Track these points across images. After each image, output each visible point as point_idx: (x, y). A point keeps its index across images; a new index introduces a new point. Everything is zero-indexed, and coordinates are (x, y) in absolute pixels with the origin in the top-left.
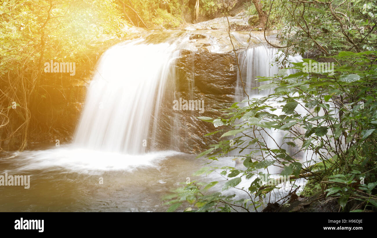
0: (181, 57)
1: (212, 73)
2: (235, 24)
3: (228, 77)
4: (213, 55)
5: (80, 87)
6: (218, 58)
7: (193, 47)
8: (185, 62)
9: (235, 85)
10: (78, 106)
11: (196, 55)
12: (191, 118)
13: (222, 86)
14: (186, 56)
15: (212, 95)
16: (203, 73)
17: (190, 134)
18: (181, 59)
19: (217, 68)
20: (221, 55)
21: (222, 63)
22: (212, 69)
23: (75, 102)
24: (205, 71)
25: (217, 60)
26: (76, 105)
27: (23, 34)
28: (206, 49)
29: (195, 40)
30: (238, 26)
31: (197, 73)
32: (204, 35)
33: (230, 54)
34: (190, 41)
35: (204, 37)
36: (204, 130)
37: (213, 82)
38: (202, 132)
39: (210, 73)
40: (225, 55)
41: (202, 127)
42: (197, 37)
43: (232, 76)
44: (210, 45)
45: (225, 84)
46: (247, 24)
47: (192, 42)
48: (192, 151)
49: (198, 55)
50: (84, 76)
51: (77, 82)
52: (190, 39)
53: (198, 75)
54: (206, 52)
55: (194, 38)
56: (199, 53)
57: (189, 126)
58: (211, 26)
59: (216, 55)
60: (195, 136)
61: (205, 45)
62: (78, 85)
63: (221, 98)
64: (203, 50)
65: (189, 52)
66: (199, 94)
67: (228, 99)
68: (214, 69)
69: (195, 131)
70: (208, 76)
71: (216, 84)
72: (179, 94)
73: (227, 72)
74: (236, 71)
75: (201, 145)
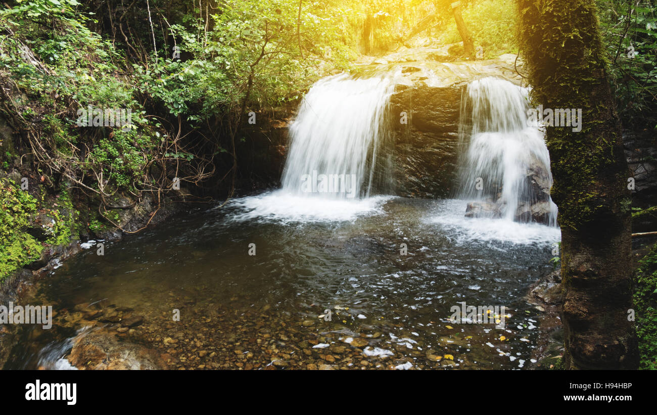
0: (396, 93)
1: (432, 109)
2: (434, 54)
3: (450, 113)
4: (432, 90)
5: (282, 128)
6: (438, 92)
7: (408, 81)
8: (401, 98)
9: (457, 121)
10: (281, 149)
11: (414, 90)
12: (408, 159)
13: (443, 123)
14: (402, 91)
15: (431, 134)
16: (421, 109)
17: (407, 176)
18: (396, 95)
19: (438, 103)
20: (442, 90)
21: (443, 98)
22: (431, 105)
23: (278, 145)
24: (423, 108)
25: (437, 94)
26: (279, 148)
28: (423, 83)
29: (408, 74)
30: (437, 56)
31: (415, 110)
32: (419, 67)
33: (452, 87)
34: (403, 74)
35: (418, 70)
36: (424, 172)
37: (433, 119)
38: (421, 174)
39: (430, 109)
40: (446, 89)
41: (421, 169)
42: (410, 70)
43: (454, 112)
44: (427, 78)
45: (446, 121)
47: (405, 76)
48: (410, 194)
49: (416, 90)
50: (285, 117)
51: (278, 123)
52: (403, 72)
53: (416, 112)
54: (425, 86)
55: (407, 71)
56: (417, 88)
57: (406, 168)
58: (406, 57)
59: (436, 89)
60: (413, 179)
61: (422, 79)
62: (280, 127)
63: (442, 137)
64: (421, 85)
65: (405, 87)
66: (417, 133)
67: (451, 137)
68: (435, 105)
69: (412, 173)
70: (427, 113)
71: (437, 121)
72: (395, 133)
73: (449, 107)
74: (458, 107)
75: (421, 189)
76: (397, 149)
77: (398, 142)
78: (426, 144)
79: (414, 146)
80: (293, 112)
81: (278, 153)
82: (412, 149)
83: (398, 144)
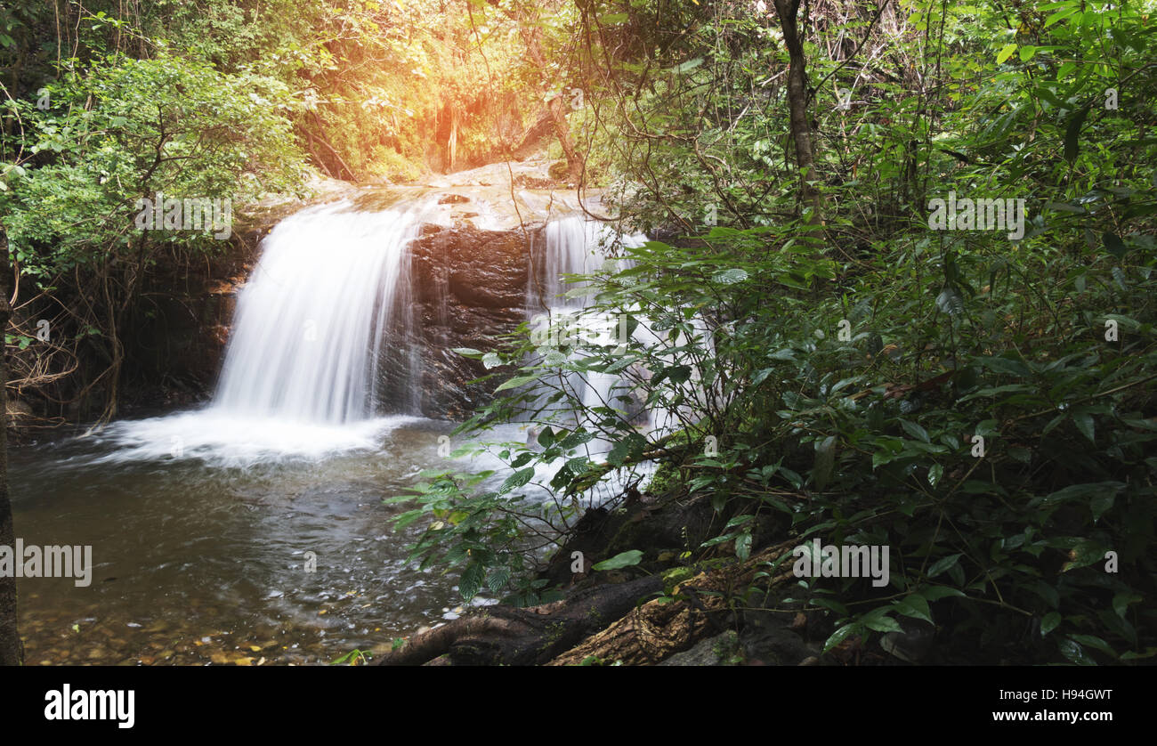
0: (422, 238)
1: (482, 268)
2: (525, 176)
3: (513, 274)
4: (482, 234)
5: (225, 295)
6: (492, 239)
8: (430, 247)
9: (524, 290)
10: (222, 332)
11: (451, 233)
12: (444, 353)
13: (502, 292)
14: (432, 235)
15: (481, 309)
16: (464, 267)
17: (441, 382)
18: (422, 241)
19: (491, 257)
20: (499, 235)
21: (501, 249)
22: (481, 260)
23: (214, 325)
24: (468, 264)
25: (491, 242)
26: (216, 330)
27: (105, 191)
28: (469, 222)
30: (530, 179)
31: (454, 268)
32: (467, 196)
33: (516, 231)
35: (465, 200)
36: (468, 374)
37: (484, 284)
38: (465, 379)
39: (478, 267)
40: (507, 234)
41: (464, 370)
42: (452, 200)
43: (519, 274)
44: (477, 215)
45: (506, 288)
46: (547, 177)
47: (442, 209)
48: (446, 414)
49: (456, 234)
50: (233, 274)
51: (218, 285)
52: (440, 203)
53: (454, 271)
54: (471, 228)
55: (447, 201)
56: (456, 231)
57: (440, 368)
58: (479, 179)
59: (488, 233)
60: (451, 387)
61: (468, 215)
62: (220, 292)
63: (500, 315)
64: (465, 225)
65: (437, 229)
66: (458, 308)
67: (513, 315)
68: (486, 261)
69: (450, 378)
70: (474, 274)
71: (490, 288)
72: (419, 307)
73: (510, 265)
74: (526, 265)
75: (463, 402)
76: (427, 335)
77: (428, 324)
78: (473, 326)
79: (454, 330)
80: (246, 266)
81: (215, 340)
82: (449, 335)
83: (427, 326)
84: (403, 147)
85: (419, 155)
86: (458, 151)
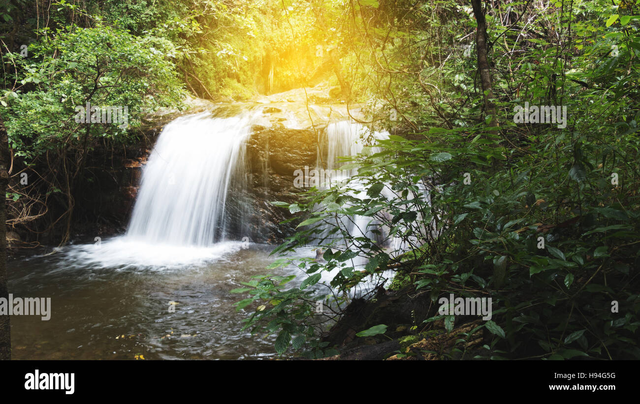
0: (253, 133)
1: (289, 152)
2: (315, 96)
3: (308, 156)
4: (289, 131)
5: (134, 168)
6: (295, 134)
7: (267, 123)
8: (257, 139)
9: (314, 165)
10: (133, 190)
11: (270, 131)
12: (265, 203)
14: (259, 132)
15: (288, 177)
16: (278, 151)
17: (264, 221)
18: (252, 136)
19: (294, 145)
20: (299, 132)
21: (300, 140)
22: (288, 147)
23: (128, 186)
24: (280, 150)
25: (295, 136)
26: (129, 189)
27: (64, 107)
28: (281, 124)
29: (268, 114)
30: (318, 98)
31: (272, 152)
32: (280, 108)
33: (309, 130)
34: (263, 115)
35: (279, 111)
36: (280, 216)
37: (290, 161)
38: (278, 219)
39: (287, 151)
40: (304, 131)
41: (278, 214)
42: (271, 111)
43: (311, 155)
44: (286, 120)
45: (303, 164)
46: (328, 96)
47: (265, 117)
48: (267, 240)
49: (273, 131)
50: (139, 156)
51: (131, 163)
52: (264, 112)
53: (272, 154)
54: (282, 128)
55: (268, 112)
56: (273, 129)
57: (263, 212)
58: (287, 98)
59: (293, 131)
60: (270, 224)
61: (281, 120)
62: (132, 167)
64: (278, 126)
65: (262, 128)
66: (274, 176)
68: (292, 148)
69: (270, 219)
70: (284, 155)
71: (293, 164)
72: (251, 176)
73: (306, 150)
74: (315, 150)
75: (277, 234)
76: (256, 192)
77: (256, 186)
78: (284, 187)
79: (272, 190)
80: (147, 151)
81: (129, 195)
82: (268, 193)
83: (255, 187)
84: (241, 79)
85: (251, 84)
86: (274, 81)
